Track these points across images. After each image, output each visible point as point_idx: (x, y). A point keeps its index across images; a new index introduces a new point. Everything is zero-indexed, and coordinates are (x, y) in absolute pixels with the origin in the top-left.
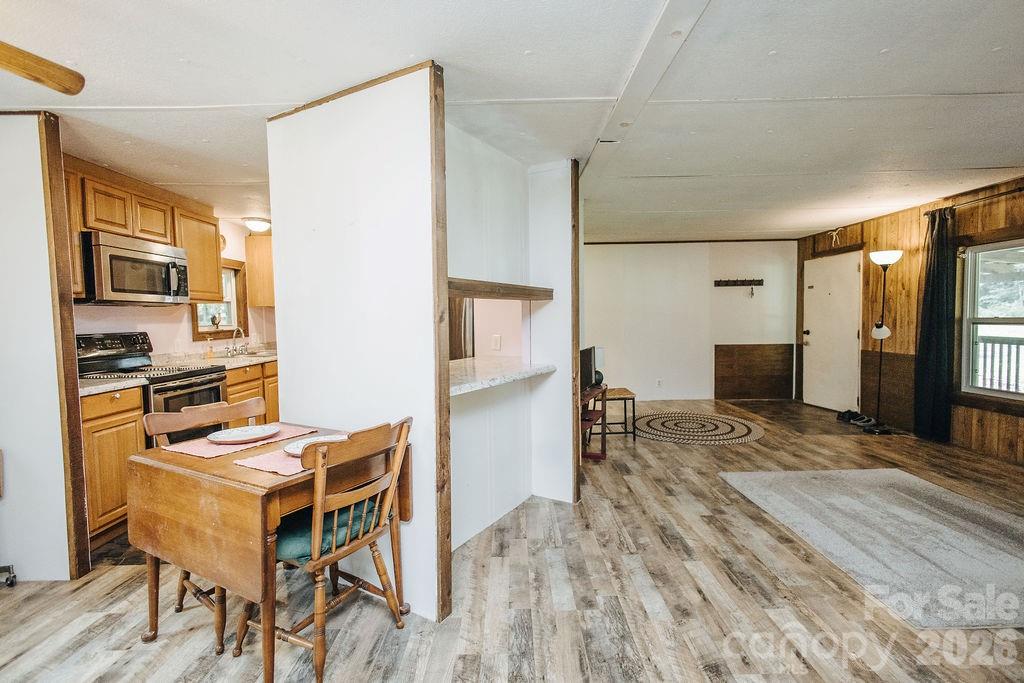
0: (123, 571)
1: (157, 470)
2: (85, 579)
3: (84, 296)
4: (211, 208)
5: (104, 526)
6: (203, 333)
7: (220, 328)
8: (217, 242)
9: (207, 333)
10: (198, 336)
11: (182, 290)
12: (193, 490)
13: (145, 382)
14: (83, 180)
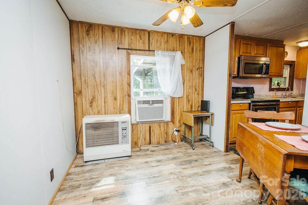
0: (236, 156)
1: (245, 129)
2: (227, 153)
3: (237, 76)
4: (283, 41)
5: (233, 141)
6: (273, 88)
7: (281, 87)
8: (284, 54)
9: (275, 88)
10: (271, 89)
11: (267, 73)
12: (256, 140)
13: (250, 102)
14: (240, 41)
